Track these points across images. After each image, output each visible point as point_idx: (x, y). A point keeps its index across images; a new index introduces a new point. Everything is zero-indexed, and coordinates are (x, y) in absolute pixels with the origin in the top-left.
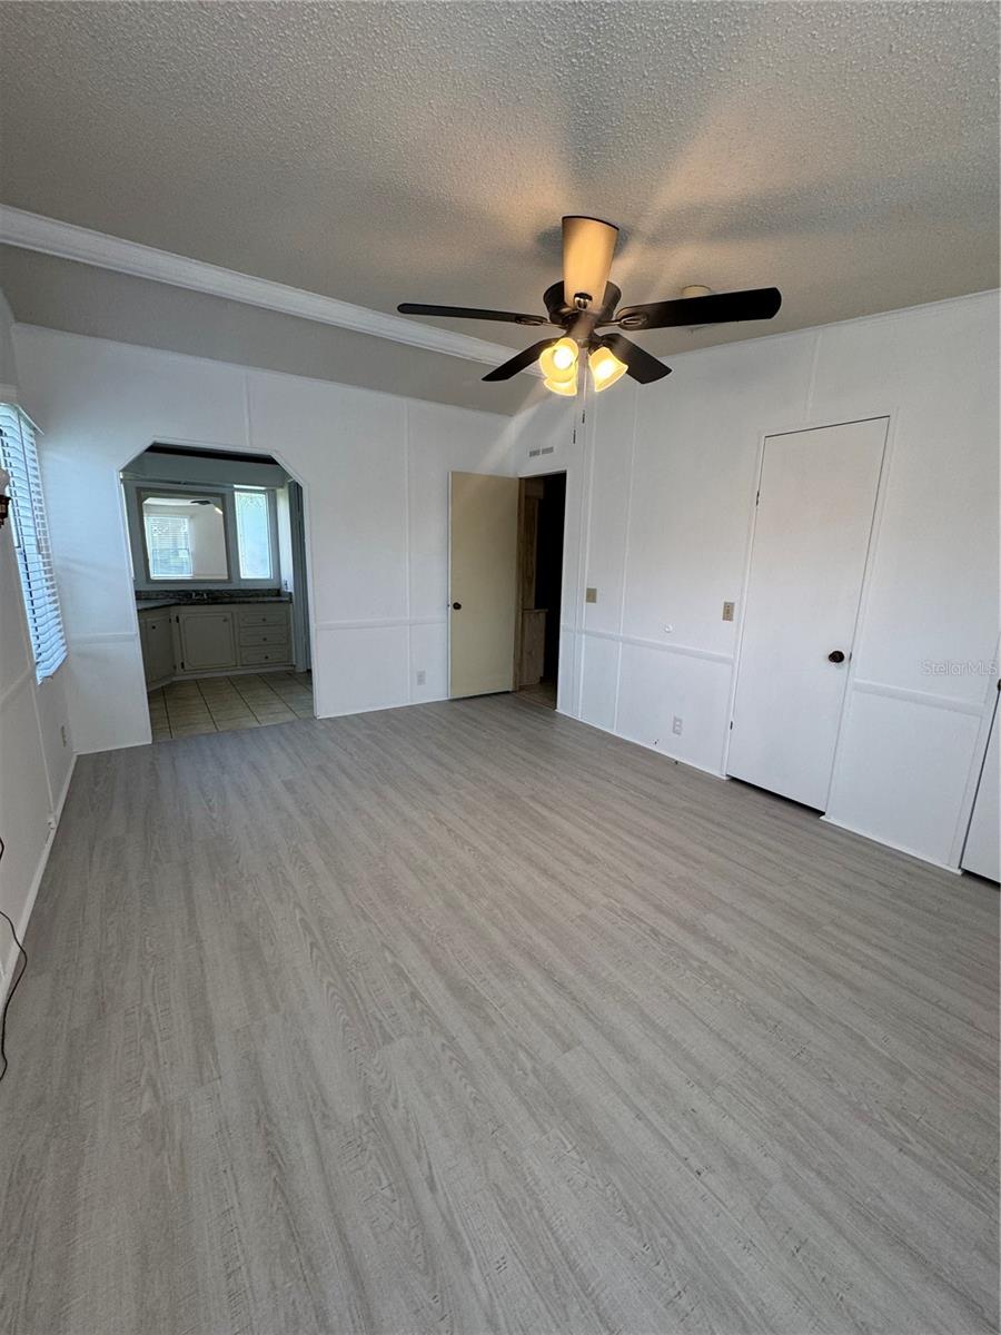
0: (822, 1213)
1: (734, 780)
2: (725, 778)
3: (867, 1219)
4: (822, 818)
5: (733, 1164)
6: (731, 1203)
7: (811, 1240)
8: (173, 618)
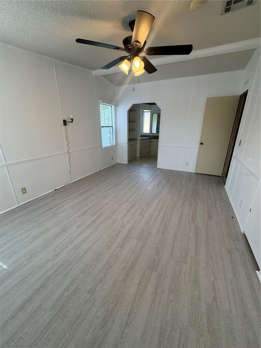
0: (48, 271)
1: (245, 235)
2: (242, 232)
3: (47, 280)
4: (257, 272)
5: (56, 255)
6: (49, 255)
7: (42, 269)
8: (151, 142)
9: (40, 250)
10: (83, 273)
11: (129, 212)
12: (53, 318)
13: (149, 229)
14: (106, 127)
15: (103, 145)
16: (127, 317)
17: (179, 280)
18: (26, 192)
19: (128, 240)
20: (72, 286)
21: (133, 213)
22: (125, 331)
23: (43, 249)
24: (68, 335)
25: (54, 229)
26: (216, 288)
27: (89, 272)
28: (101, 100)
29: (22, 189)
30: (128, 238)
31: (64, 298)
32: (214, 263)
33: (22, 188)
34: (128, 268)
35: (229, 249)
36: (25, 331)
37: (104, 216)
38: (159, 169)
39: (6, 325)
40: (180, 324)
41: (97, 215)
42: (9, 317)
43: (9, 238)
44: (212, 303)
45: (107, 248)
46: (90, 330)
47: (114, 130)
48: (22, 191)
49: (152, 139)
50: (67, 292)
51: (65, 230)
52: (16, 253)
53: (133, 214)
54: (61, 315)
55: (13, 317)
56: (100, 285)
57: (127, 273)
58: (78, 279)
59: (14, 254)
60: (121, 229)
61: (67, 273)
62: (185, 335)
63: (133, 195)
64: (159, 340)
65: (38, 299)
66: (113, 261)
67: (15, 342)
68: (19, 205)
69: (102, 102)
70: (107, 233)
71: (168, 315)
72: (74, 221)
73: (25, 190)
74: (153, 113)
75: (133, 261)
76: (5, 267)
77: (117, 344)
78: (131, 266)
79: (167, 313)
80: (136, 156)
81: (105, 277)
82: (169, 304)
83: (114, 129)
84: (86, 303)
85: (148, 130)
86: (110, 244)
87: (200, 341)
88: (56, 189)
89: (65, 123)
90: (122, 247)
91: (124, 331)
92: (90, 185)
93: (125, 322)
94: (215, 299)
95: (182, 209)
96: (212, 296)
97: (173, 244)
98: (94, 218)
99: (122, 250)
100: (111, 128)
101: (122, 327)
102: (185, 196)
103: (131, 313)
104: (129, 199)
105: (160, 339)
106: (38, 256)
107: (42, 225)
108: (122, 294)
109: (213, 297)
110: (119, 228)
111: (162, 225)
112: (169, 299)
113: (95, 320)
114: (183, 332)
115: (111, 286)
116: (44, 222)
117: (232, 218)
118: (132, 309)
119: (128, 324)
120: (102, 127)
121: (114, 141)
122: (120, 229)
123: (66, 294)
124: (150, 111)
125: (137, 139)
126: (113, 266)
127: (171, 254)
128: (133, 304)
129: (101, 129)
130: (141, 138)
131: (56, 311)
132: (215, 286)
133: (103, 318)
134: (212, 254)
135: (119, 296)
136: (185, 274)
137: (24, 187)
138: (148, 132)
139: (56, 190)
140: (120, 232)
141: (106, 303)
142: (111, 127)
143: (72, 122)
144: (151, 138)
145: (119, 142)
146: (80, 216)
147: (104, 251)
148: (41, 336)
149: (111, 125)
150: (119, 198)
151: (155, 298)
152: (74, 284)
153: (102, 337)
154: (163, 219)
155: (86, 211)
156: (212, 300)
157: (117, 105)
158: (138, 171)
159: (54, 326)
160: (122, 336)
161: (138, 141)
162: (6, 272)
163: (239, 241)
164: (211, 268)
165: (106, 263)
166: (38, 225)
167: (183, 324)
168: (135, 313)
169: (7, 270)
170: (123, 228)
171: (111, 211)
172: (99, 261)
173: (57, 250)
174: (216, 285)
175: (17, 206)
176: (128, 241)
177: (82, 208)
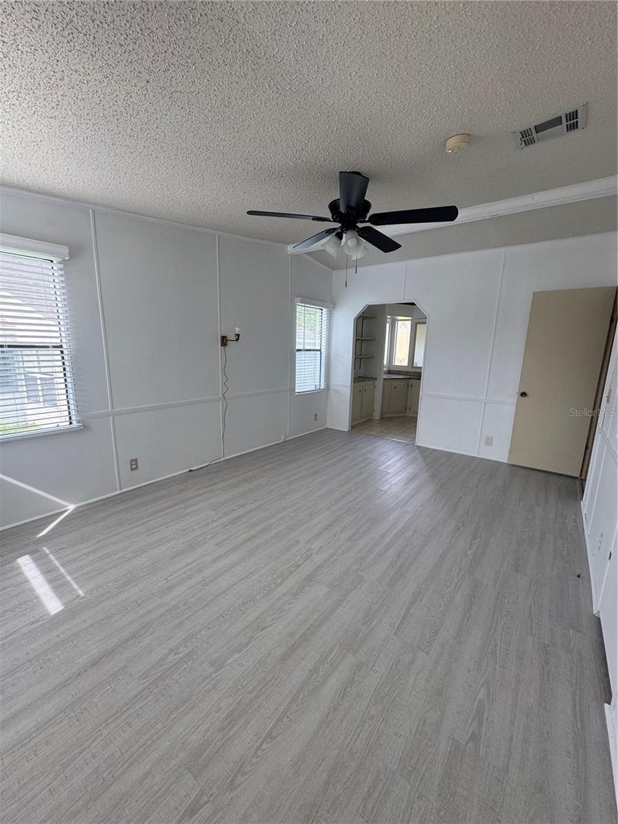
1: (598, 621)
2: (595, 612)
4: (606, 705)
5: (169, 589)
7: (140, 607)
8: (410, 386)
9: (142, 574)
10: (209, 628)
11: (327, 531)
12: (141, 691)
13: (362, 571)
14: (306, 350)
15: (296, 388)
16: (273, 722)
17: (401, 682)
18: (136, 468)
19: (312, 584)
20: (184, 647)
21: (336, 533)
22: (264, 746)
23: (148, 574)
24: (159, 726)
25: (173, 542)
26: (485, 718)
27: (220, 630)
28: (299, 299)
29: (131, 461)
30: (311, 581)
31: (167, 663)
32: (498, 665)
33: (132, 458)
34: (298, 636)
35: (547, 643)
36: (94, 700)
37: (274, 532)
38: (419, 447)
39: (67, 683)
40: (380, 764)
41: (258, 528)
42: (74, 673)
43: (96, 546)
44: (464, 743)
45: (265, 592)
46: (201, 727)
47: (323, 358)
48: (131, 465)
49: (413, 379)
50: (175, 655)
51: (192, 547)
52: (102, 573)
53: (335, 536)
54: (156, 690)
55: (79, 675)
56: (236, 656)
57: (293, 646)
58: (199, 636)
59: (99, 574)
60: (302, 561)
61: (182, 622)
62: (383, 787)
63: (344, 496)
64: (326, 778)
65: (124, 656)
66: (271, 618)
67: (76, 713)
68: (122, 491)
69: (301, 302)
70: (271, 565)
71: (359, 741)
72: (211, 534)
73: (136, 464)
74: (417, 323)
75: (311, 625)
76: (81, 592)
77: (244, 763)
78: (304, 634)
79: (358, 737)
80: (372, 416)
81: (248, 644)
82: (365, 722)
83: (323, 355)
84: (204, 680)
85: (404, 359)
86: (273, 585)
87: (414, 806)
88: (192, 469)
89: (224, 341)
90: (295, 595)
91: (261, 744)
92: (260, 467)
93: (267, 730)
94: (475, 737)
95: (451, 540)
96: (471, 730)
97: (408, 609)
98: (253, 532)
99: (293, 601)
100: (319, 353)
101: (260, 737)
102: (468, 513)
103: (283, 718)
104: (334, 504)
105: (329, 779)
106: (137, 585)
107: (155, 531)
108: (273, 680)
109: (473, 731)
110: (298, 558)
111: (393, 567)
112: (369, 712)
113: (214, 712)
114: (381, 780)
115: (256, 662)
116: (157, 528)
117: (579, 576)
118: (287, 712)
119: (273, 735)
120: (298, 350)
121: (323, 380)
122: (299, 560)
123: (171, 658)
124: (410, 318)
125: (376, 379)
126: (268, 627)
127: (397, 628)
128: (291, 702)
129: (295, 355)
130: (385, 376)
131: (150, 682)
132: (484, 712)
133: (228, 713)
134: (496, 645)
135: (267, 683)
136: (418, 673)
137: (135, 458)
138: (405, 363)
139: (191, 471)
140: (298, 566)
141: (240, 689)
142: (316, 350)
143: (237, 340)
144: (409, 377)
145: (333, 383)
146: (227, 526)
147: (258, 597)
148: (118, 715)
149: (318, 348)
150: (312, 501)
151: (339, 705)
152: (188, 644)
153: (218, 744)
154: (400, 554)
155: (239, 518)
156: (467, 738)
157: (334, 307)
158: (370, 448)
159: (141, 705)
160: (256, 753)
161: (379, 384)
162: (81, 601)
163: (578, 631)
164: (487, 674)
165: (257, 619)
166: (146, 532)
167: (386, 765)
168: (290, 720)
169: (83, 598)
170: (306, 561)
171: (289, 524)
172: (244, 612)
173: (172, 580)
174: (486, 710)
175: (118, 492)
176: (310, 586)
177: (234, 510)
